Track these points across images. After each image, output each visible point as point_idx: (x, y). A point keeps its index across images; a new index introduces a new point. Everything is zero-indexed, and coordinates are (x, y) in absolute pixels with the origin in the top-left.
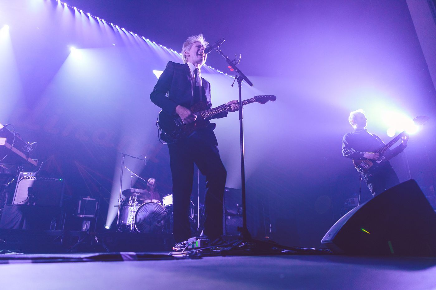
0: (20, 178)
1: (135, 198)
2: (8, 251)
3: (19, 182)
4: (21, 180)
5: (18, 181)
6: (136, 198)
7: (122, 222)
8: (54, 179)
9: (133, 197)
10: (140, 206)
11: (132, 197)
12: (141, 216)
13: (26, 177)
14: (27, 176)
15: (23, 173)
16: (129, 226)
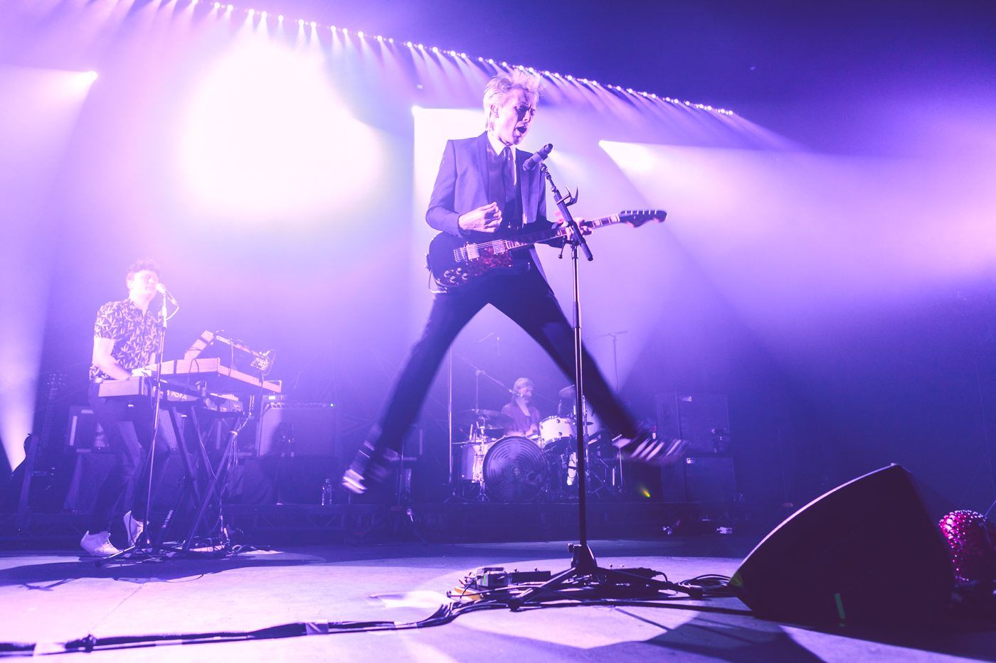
0: (264, 407)
1: (481, 427)
2: (252, 547)
3: (263, 415)
4: (266, 410)
5: (262, 413)
6: (483, 428)
7: (463, 476)
8: (320, 404)
9: (478, 425)
10: (494, 443)
11: (475, 425)
12: (495, 465)
13: (272, 404)
14: (276, 403)
15: (268, 398)
16: (478, 483)
